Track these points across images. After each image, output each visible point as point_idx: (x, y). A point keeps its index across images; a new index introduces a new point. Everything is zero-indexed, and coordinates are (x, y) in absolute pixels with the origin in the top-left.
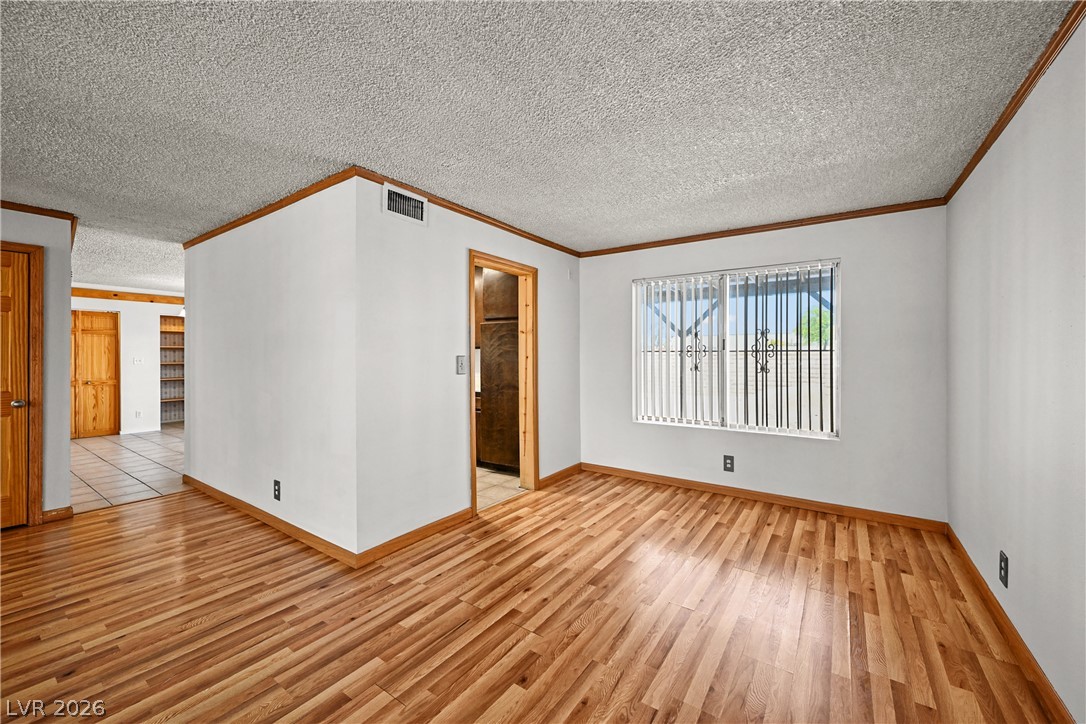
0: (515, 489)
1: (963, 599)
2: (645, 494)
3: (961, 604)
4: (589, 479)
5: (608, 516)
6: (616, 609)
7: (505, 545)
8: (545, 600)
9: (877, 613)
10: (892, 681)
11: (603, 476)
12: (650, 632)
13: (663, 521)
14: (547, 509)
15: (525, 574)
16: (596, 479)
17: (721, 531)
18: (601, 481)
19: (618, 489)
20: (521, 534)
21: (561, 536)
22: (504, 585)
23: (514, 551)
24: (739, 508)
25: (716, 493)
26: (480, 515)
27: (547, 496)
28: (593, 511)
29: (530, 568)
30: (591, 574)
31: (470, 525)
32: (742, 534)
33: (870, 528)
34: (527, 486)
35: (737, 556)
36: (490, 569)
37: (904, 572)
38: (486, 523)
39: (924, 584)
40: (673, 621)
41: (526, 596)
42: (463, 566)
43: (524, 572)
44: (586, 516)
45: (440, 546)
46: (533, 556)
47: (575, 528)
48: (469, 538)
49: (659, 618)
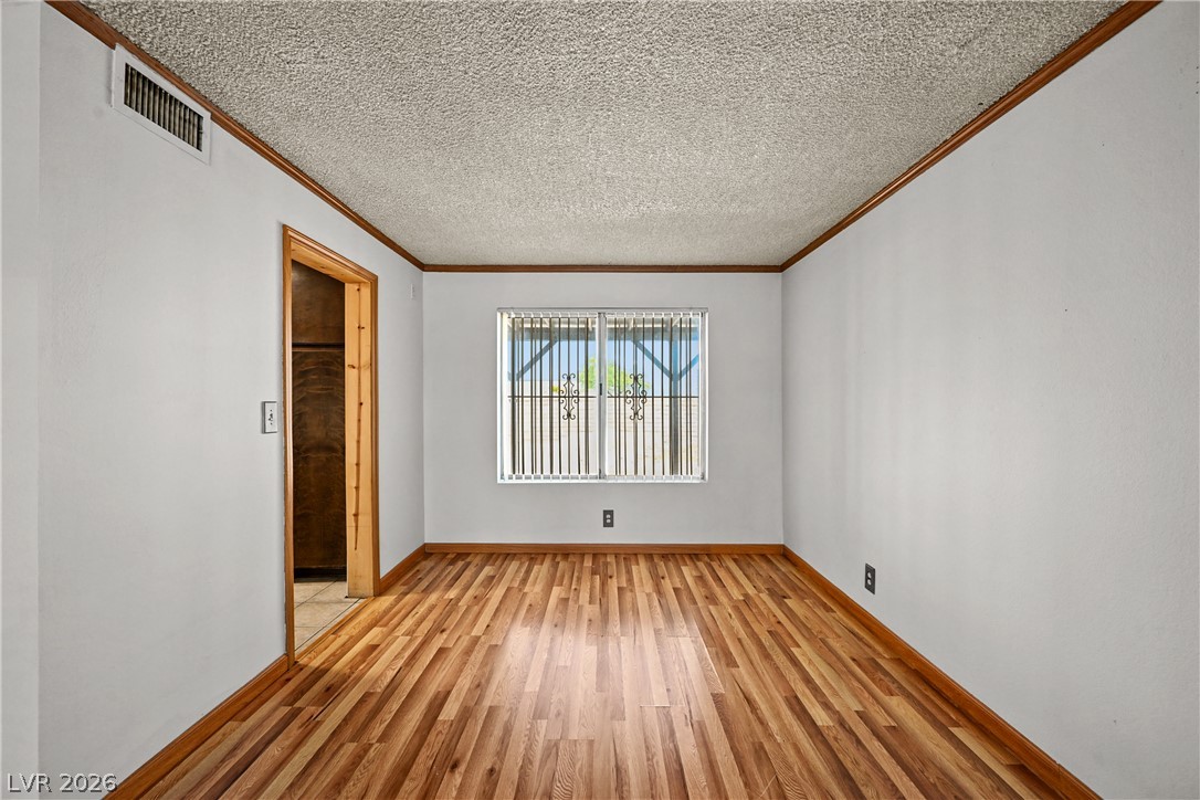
0: (340, 602)
1: (833, 611)
2: (523, 570)
3: (833, 614)
4: (442, 565)
5: (497, 610)
6: (591, 743)
7: (373, 701)
8: (492, 771)
9: (798, 646)
10: (857, 712)
11: (460, 556)
12: (648, 759)
13: (565, 601)
14: (409, 623)
15: (436, 740)
16: (453, 562)
17: (628, 596)
18: (460, 564)
19: (488, 570)
20: (391, 674)
21: (454, 657)
22: (412, 773)
23: (395, 707)
24: (626, 567)
25: (597, 553)
26: (302, 661)
27: (398, 601)
28: (476, 609)
29: (438, 727)
30: (529, 702)
31: (291, 686)
32: (648, 595)
33: (735, 560)
34: (360, 592)
35: (661, 623)
36: (372, 753)
37: (785, 597)
38: (320, 673)
39: (803, 604)
40: (661, 731)
41: (458, 779)
42: (316, 769)
43: (431, 737)
44: (471, 617)
45: (248, 746)
46: (430, 705)
47: (465, 641)
48: (300, 710)
49: (644, 734)
